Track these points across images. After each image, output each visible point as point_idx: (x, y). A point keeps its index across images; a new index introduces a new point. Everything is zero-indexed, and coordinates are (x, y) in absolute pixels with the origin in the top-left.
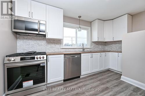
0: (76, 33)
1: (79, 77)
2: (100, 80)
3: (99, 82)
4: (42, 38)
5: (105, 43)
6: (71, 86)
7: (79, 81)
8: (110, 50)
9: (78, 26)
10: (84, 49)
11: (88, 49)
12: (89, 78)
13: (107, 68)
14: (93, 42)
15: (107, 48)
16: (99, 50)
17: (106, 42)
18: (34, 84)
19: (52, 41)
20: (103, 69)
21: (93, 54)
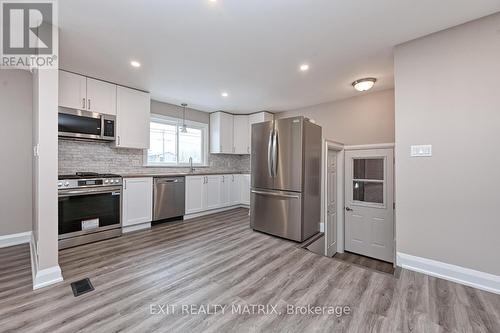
1: (181, 218)
7: (181, 223)
10: (192, 169)
14: (213, 154)
15: (242, 166)
18: (100, 226)
19: (123, 152)
21: (209, 176)
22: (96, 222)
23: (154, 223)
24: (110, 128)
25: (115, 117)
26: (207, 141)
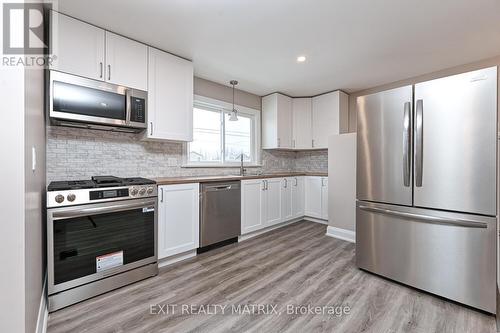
0: (223, 123)
1: (236, 240)
2: (284, 241)
3: (282, 245)
4: (126, 137)
5: (296, 154)
6: (220, 259)
7: (236, 249)
8: (307, 170)
9: (230, 106)
10: (243, 169)
11: (253, 170)
12: (260, 240)
13: (299, 214)
14: (266, 150)
15: (299, 165)
16: (280, 171)
17: (296, 151)
18: (125, 263)
19: (156, 147)
20: (291, 216)
21: (269, 180)
22: (119, 257)
23: (200, 251)
24: (139, 110)
25: (146, 93)
26: (259, 132)
